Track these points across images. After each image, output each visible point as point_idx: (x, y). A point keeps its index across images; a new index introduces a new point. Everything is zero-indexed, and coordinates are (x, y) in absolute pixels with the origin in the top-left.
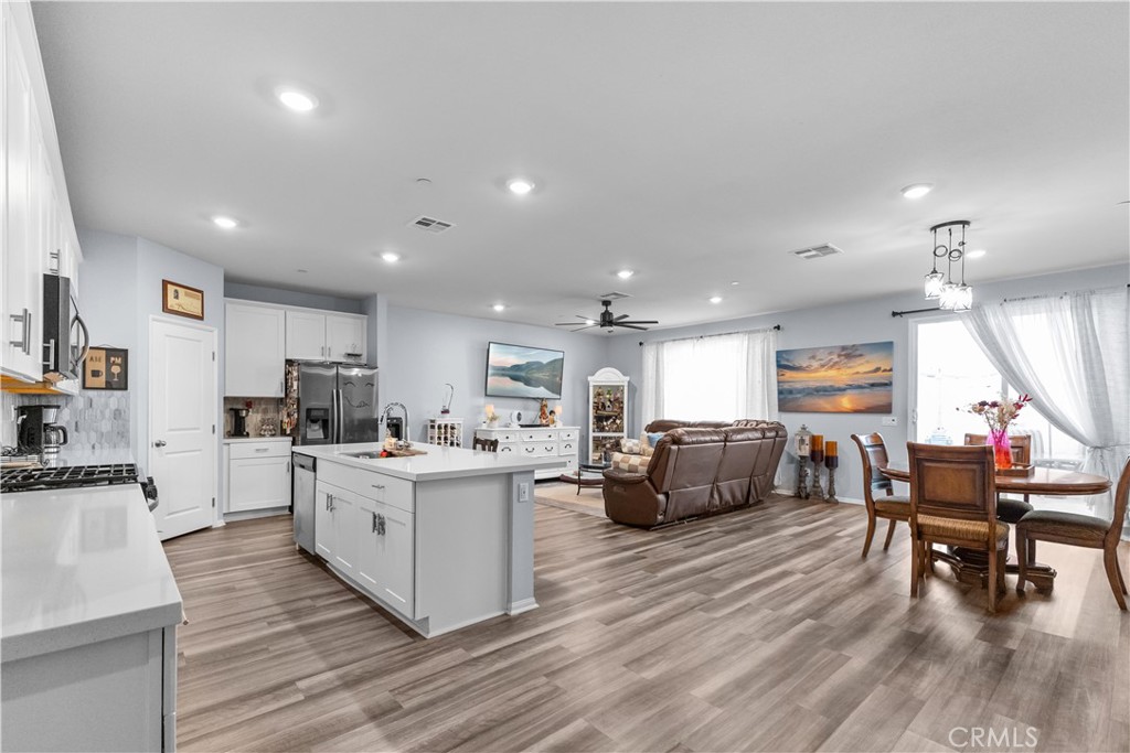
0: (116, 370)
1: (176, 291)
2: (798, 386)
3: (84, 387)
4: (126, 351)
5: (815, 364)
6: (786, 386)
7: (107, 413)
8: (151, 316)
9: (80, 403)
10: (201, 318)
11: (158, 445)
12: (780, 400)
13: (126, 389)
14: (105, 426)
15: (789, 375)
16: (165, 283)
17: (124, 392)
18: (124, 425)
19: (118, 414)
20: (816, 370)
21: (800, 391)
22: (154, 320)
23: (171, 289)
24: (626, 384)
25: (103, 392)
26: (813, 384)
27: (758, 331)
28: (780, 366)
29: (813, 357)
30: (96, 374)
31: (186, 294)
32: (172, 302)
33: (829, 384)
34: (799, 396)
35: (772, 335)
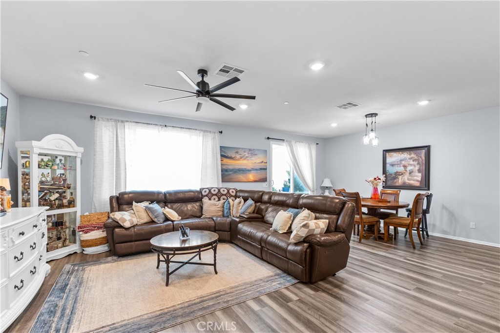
2: (230, 167)
5: (238, 156)
6: (224, 167)
12: (222, 175)
15: (225, 160)
20: (238, 160)
21: (231, 170)
24: (79, 155)
26: (237, 167)
27: (210, 132)
28: (222, 156)
29: (237, 152)
33: (245, 167)
34: (231, 173)
35: (217, 135)
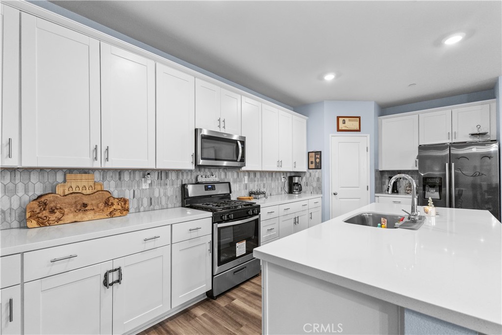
0: (318, 160)
1: (344, 120)
3: (309, 168)
4: (321, 152)
7: (315, 179)
8: (330, 135)
9: (308, 175)
10: (359, 131)
11: (334, 194)
13: (321, 168)
14: (315, 184)
16: (338, 118)
17: (320, 170)
18: (320, 184)
19: (318, 179)
22: (332, 136)
23: (341, 120)
25: (314, 170)
30: (312, 163)
31: (349, 120)
32: (342, 126)
